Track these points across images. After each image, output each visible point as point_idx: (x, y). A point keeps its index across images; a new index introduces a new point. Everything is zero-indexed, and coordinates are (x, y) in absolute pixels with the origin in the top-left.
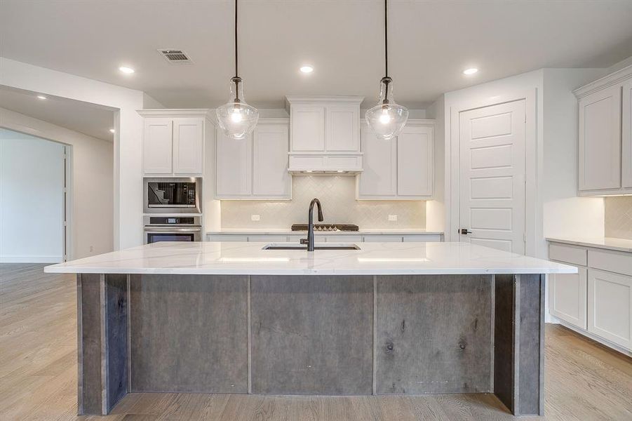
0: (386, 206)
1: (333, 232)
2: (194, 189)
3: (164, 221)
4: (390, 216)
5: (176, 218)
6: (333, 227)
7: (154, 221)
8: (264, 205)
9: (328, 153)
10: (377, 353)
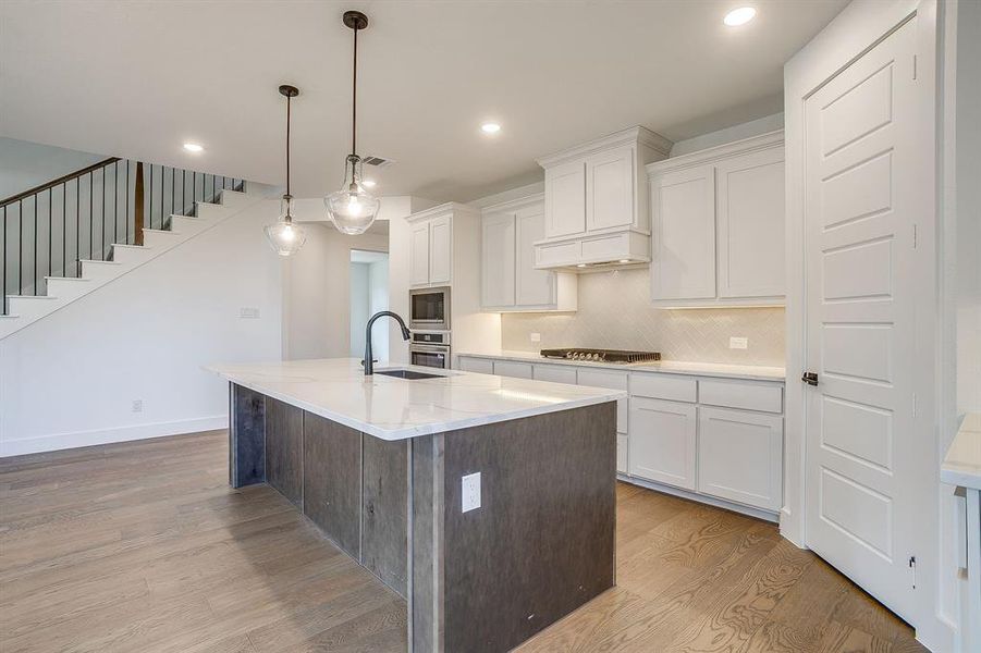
0: (724, 320)
2: (442, 302)
3: (422, 338)
4: (733, 340)
5: (431, 335)
6: (594, 354)
7: (417, 337)
10: (362, 512)
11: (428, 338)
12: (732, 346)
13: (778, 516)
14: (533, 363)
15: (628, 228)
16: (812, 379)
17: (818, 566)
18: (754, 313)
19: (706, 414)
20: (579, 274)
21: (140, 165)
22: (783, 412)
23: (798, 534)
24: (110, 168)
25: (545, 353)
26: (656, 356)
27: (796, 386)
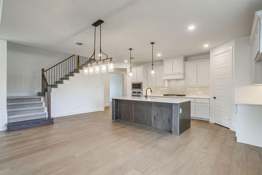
0: (197, 89)
1: (174, 97)
2: (141, 85)
3: (135, 92)
4: (199, 92)
5: (138, 92)
6: (174, 95)
7: (134, 92)
8: (161, 89)
9: (174, 74)
10: (153, 119)
11: (137, 92)
12: (199, 93)
13: (209, 120)
14: (162, 97)
15: (182, 73)
16: (215, 98)
17: (216, 125)
18: (204, 88)
19: (197, 104)
20: (168, 80)
21: (78, 56)
22: (210, 103)
23: (212, 121)
24: (74, 56)
25: (164, 95)
26: (185, 95)
27: (212, 99)
